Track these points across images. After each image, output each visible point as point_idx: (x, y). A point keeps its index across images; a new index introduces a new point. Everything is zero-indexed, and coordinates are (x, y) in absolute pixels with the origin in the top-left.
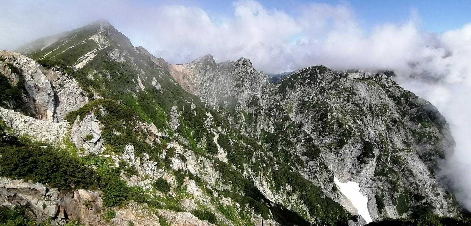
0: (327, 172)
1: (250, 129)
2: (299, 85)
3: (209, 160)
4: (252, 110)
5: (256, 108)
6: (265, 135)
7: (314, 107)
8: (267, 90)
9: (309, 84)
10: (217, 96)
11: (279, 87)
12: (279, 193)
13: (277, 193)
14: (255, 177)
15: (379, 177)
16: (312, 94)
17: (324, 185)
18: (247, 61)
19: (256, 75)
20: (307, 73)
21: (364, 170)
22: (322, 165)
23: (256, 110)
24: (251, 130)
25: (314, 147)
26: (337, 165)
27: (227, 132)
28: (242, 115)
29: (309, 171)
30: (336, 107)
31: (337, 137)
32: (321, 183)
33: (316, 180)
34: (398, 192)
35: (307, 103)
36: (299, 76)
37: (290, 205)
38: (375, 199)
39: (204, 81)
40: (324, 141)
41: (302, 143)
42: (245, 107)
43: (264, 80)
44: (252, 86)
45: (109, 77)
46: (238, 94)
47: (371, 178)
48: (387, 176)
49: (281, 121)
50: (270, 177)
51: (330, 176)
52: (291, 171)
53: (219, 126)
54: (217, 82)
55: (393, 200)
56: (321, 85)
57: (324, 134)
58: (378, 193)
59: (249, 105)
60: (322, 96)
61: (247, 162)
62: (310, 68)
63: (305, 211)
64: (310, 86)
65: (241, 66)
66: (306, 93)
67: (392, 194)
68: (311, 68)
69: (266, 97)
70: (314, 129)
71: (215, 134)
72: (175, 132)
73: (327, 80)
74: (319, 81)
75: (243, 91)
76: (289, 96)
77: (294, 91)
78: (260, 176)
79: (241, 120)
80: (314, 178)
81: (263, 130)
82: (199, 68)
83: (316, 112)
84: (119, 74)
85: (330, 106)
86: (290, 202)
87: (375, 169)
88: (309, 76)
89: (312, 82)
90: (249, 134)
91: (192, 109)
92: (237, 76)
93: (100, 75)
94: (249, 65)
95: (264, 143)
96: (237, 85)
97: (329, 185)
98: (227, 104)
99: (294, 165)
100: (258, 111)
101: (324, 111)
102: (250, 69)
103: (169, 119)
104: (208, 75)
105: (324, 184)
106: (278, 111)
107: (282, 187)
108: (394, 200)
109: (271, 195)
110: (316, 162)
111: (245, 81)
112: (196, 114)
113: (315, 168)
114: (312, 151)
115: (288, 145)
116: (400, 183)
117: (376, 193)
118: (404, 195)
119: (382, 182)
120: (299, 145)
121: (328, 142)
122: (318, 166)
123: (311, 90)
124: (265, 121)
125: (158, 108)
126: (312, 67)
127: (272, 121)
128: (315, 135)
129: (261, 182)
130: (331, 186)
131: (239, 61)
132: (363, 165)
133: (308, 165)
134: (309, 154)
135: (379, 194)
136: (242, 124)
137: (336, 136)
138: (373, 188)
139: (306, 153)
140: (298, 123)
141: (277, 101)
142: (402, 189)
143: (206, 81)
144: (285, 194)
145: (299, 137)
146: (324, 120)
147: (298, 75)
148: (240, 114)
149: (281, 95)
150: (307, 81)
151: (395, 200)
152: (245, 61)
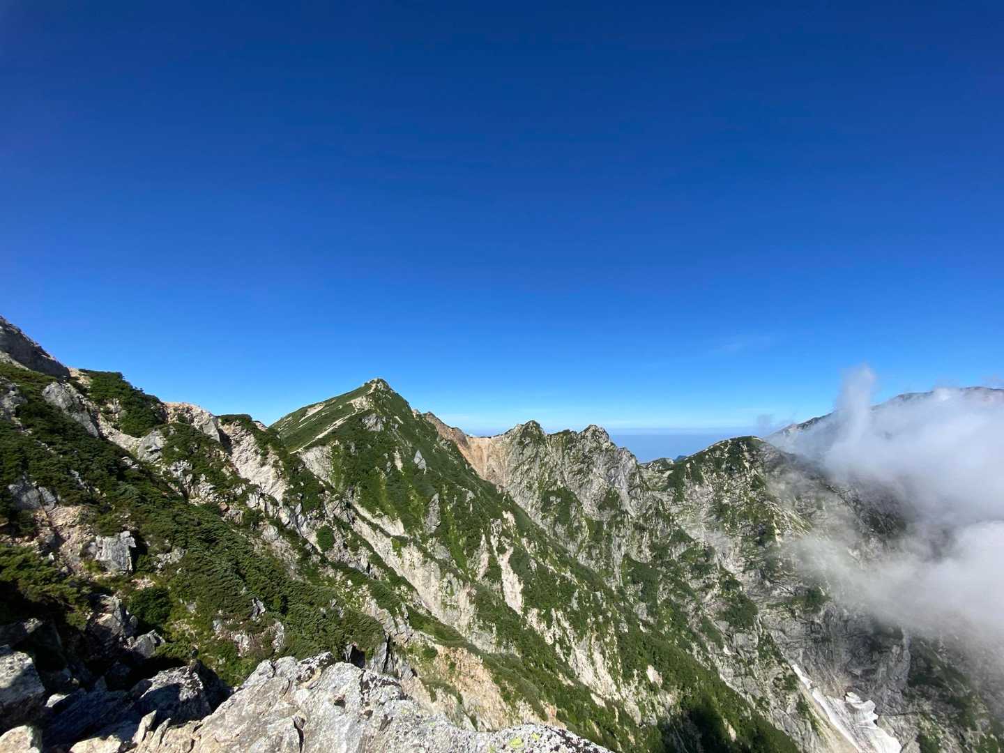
0: (780, 663)
1: (598, 552)
2: (709, 474)
3: (461, 582)
4: (606, 516)
5: (613, 512)
6: (630, 566)
7: (744, 516)
8: (638, 481)
9: (730, 471)
10: (539, 488)
11: (669, 477)
12: (629, 684)
13: (626, 684)
14: (576, 640)
15: (920, 687)
16: (737, 491)
17: (777, 697)
18: (600, 430)
19: (616, 454)
20: (722, 450)
21: (882, 670)
22: (764, 644)
23: (615, 516)
24: (600, 553)
25: (742, 601)
26: (813, 652)
27: (537, 548)
28: (584, 523)
29: (734, 657)
30: (790, 517)
31: (801, 584)
32: (768, 690)
33: (752, 681)
34: (974, 728)
35: (729, 509)
36: (707, 457)
37: (654, 715)
38: (918, 745)
39: (520, 462)
40: (775, 593)
41: (715, 591)
42: (593, 511)
43: (630, 462)
44: (609, 474)
45: (353, 449)
46: (580, 486)
47: (901, 688)
48: (941, 686)
49: (668, 541)
50: (613, 646)
51: (787, 674)
52: (688, 651)
53: (524, 537)
54: (543, 465)
55: (966, 749)
56: (753, 472)
57: (771, 576)
58: (923, 729)
59: (601, 507)
60: (758, 495)
61: (562, 608)
62: (727, 442)
63: (692, 737)
64: (731, 475)
65: (590, 438)
66: (725, 488)
67: (961, 735)
68: (730, 441)
69: (636, 493)
70: (748, 563)
71: (507, 547)
72: (431, 536)
73: (766, 464)
74: (747, 465)
75: (589, 482)
76: (691, 495)
77: (700, 485)
78: (591, 640)
79: (582, 534)
80: (746, 675)
81: (627, 556)
82: (515, 442)
83: (749, 528)
84: (369, 446)
85: (777, 514)
86: (654, 710)
87: (911, 667)
88: (726, 455)
89: (734, 468)
90: (597, 562)
91: (467, 501)
92: (580, 454)
93: (342, 447)
94: (604, 436)
95: (628, 582)
96: (580, 471)
97: (787, 697)
98: (555, 503)
99: (695, 638)
100: (619, 519)
101: (764, 524)
102: (606, 444)
103: (427, 513)
104: (528, 452)
105: (776, 694)
106: (660, 521)
107: (635, 672)
108: (968, 749)
109: (611, 686)
110: (750, 637)
111: (593, 463)
112: (471, 509)
113: (749, 653)
114: (739, 610)
115: (683, 593)
116: (976, 704)
117: (919, 729)
118: (992, 736)
119: (930, 702)
120: (709, 596)
121: (784, 594)
122: (755, 646)
123: (733, 483)
124: (633, 539)
125: (415, 496)
126: (731, 439)
127: (646, 539)
128: (753, 578)
129: (592, 654)
130: (792, 699)
131: (586, 430)
132: (876, 656)
133: (732, 642)
134: (733, 616)
135: (925, 733)
136: (583, 542)
137: (800, 582)
138: (910, 717)
139: (725, 613)
140: (705, 546)
141: (658, 502)
142: (986, 722)
143: (523, 463)
144: (643, 688)
145: (708, 578)
146: (766, 545)
147: (705, 454)
148: (579, 522)
149: (674, 492)
150: (724, 466)
151: (971, 749)
152: (596, 430)
